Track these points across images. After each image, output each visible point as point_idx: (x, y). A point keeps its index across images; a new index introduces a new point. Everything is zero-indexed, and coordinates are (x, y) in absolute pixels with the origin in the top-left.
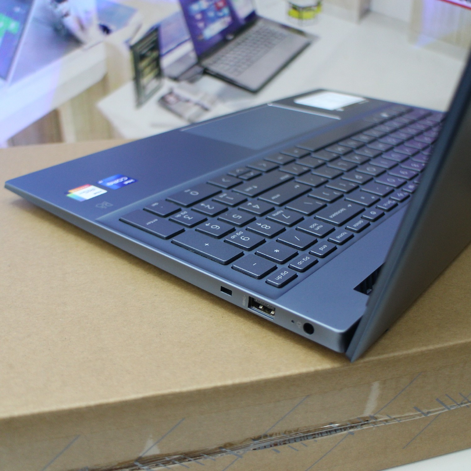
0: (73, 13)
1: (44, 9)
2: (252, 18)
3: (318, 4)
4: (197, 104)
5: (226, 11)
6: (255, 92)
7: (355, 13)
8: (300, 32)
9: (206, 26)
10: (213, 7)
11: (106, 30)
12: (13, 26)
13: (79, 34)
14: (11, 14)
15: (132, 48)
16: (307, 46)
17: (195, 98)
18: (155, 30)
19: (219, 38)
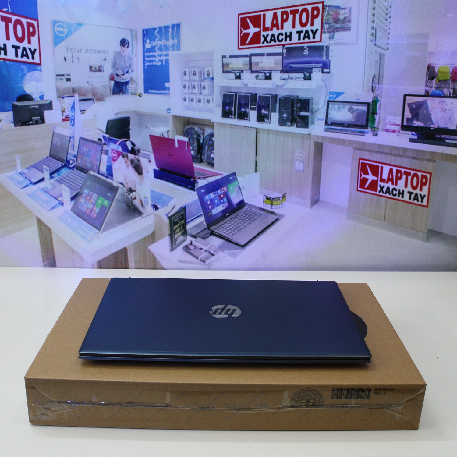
0: (138, 197)
1: (123, 195)
2: (242, 204)
3: (284, 197)
4: (206, 251)
5: (225, 200)
6: (243, 246)
7: (309, 202)
8: (272, 213)
9: (213, 208)
10: (218, 197)
11: (156, 208)
12: (106, 203)
13: (141, 209)
14: (105, 197)
15: (169, 218)
16: (277, 220)
17: (205, 248)
18: (184, 209)
19: (221, 214)
